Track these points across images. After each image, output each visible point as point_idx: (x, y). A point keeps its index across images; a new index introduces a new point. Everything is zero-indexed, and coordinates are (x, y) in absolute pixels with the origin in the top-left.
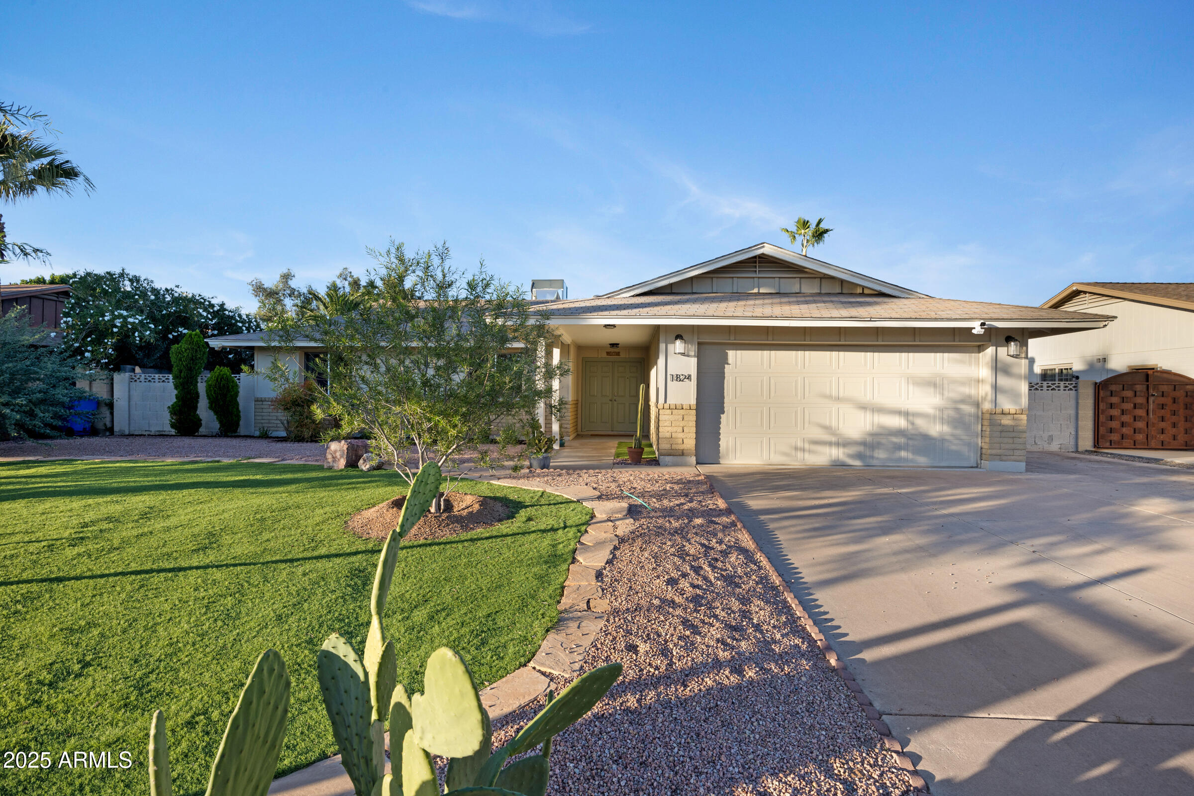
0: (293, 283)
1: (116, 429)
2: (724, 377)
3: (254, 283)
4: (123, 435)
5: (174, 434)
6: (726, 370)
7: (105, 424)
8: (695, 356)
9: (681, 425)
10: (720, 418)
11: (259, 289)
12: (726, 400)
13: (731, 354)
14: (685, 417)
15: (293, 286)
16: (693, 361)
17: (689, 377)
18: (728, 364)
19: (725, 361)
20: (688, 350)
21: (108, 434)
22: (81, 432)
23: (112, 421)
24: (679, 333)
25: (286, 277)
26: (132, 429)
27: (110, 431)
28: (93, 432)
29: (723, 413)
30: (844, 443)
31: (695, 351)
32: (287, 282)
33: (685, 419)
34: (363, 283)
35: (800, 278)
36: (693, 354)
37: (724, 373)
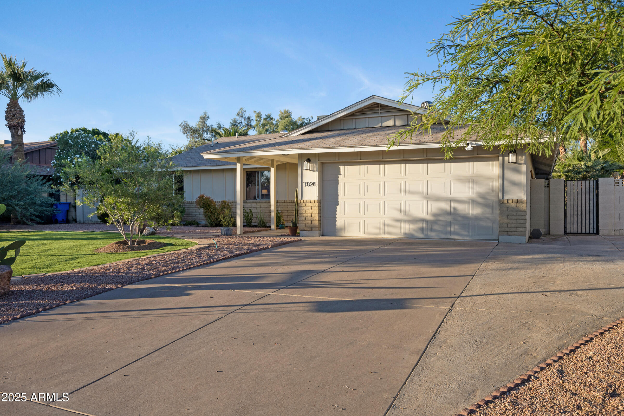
0: (209, 123)
1: (78, 220)
2: (338, 183)
3: (183, 124)
4: (80, 223)
5: (99, 222)
6: (339, 179)
7: (73, 218)
8: (317, 171)
9: (311, 212)
10: (336, 208)
11: (187, 129)
12: (339, 197)
13: (342, 168)
14: (313, 207)
15: (208, 125)
16: (316, 174)
17: (314, 184)
18: (340, 175)
19: (338, 173)
20: (314, 168)
21: (74, 222)
22: (61, 221)
23: (76, 216)
24: (309, 158)
25: (204, 118)
26: (84, 220)
27: (75, 221)
28: (67, 221)
29: (338, 205)
30: (414, 221)
31: (317, 168)
32: (204, 122)
33: (313, 209)
34: (263, 116)
35: (394, 116)
36: (315, 169)
37: (338, 181)
